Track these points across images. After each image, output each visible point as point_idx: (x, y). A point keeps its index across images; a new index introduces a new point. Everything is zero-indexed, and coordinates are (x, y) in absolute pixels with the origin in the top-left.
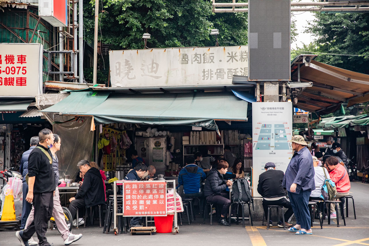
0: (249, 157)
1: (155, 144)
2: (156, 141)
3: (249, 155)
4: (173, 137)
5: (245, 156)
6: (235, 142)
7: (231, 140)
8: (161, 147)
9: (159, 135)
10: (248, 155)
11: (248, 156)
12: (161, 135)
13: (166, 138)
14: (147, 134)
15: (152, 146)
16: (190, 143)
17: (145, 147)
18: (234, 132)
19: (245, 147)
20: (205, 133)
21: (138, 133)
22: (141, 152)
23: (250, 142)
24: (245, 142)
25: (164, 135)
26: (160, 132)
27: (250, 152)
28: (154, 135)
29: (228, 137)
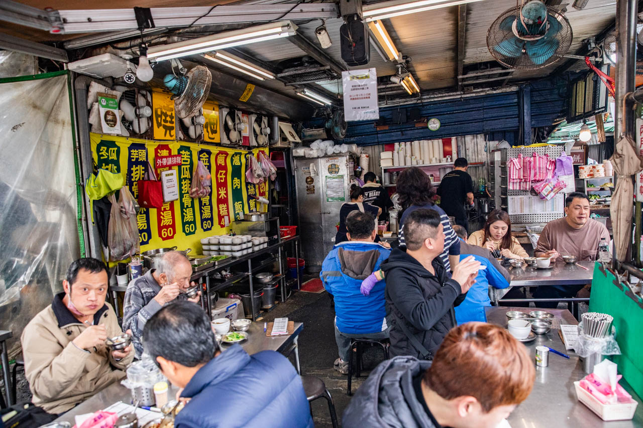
0: (520, 190)
1: (329, 168)
2: (331, 164)
3: (520, 185)
4: (364, 156)
5: (511, 188)
6: (478, 156)
7: (470, 154)
8: (340, 173)
9: (334, 153)
10: (518, 184)
11: (518, 189)
12: (338, 152)
13: (348, 157)
14: (311, 152)
15: (323, 173)
16: (393, 164)
17: (312, 175)
18: (477, 138)
19: (510, 168)
20: (421, 144)
21: (297, 152)
22: (306, 185)
23: (522, 155)
24: (509, 154)
25: (344, 152)
26: (337, 147)
27: (522, 178)
28: (326, 154)
29: (464, 149)
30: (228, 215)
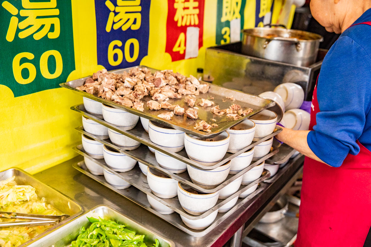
30: (200, 25)
